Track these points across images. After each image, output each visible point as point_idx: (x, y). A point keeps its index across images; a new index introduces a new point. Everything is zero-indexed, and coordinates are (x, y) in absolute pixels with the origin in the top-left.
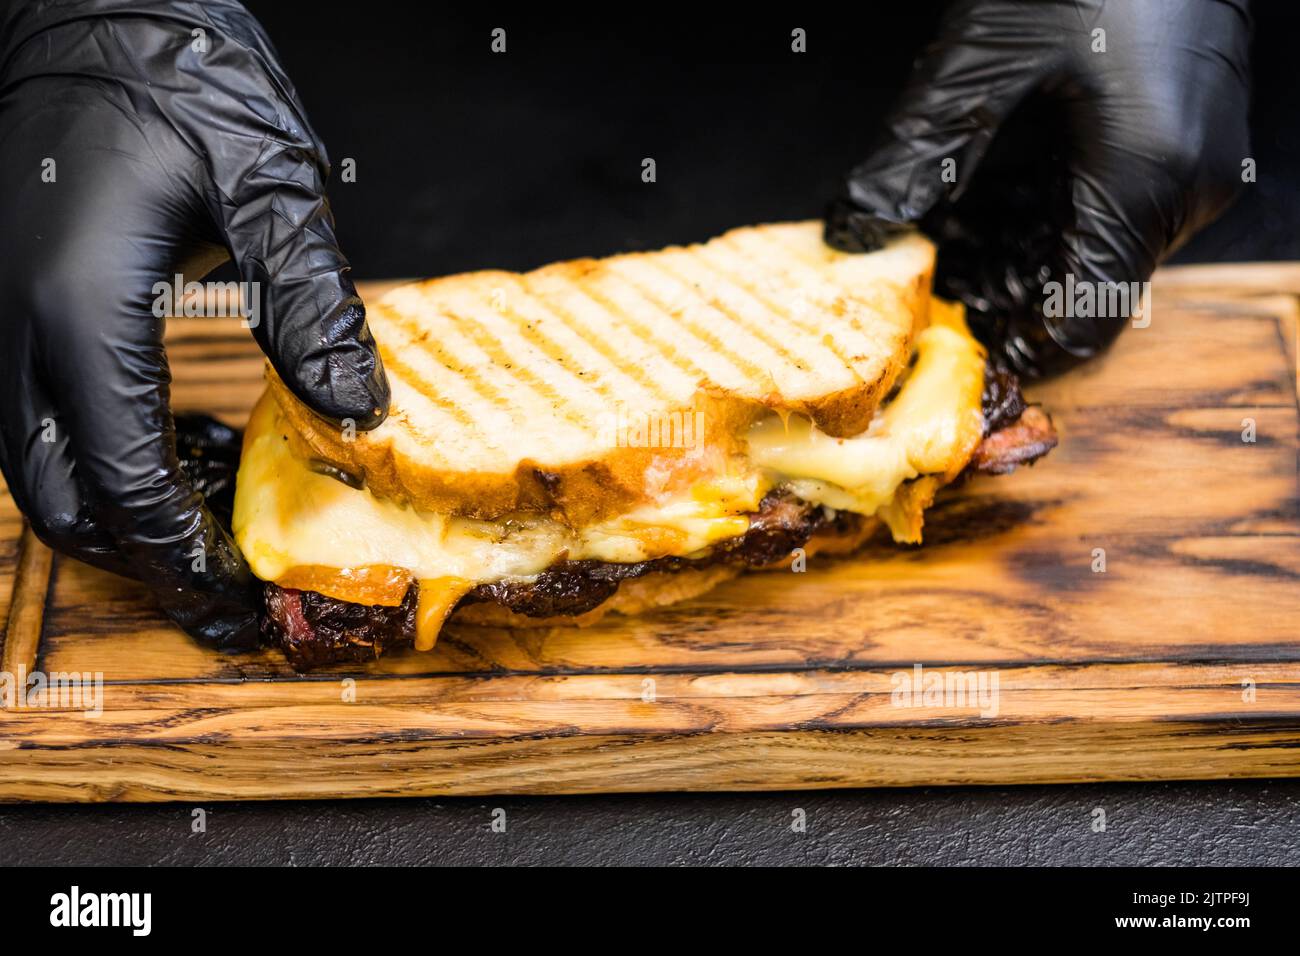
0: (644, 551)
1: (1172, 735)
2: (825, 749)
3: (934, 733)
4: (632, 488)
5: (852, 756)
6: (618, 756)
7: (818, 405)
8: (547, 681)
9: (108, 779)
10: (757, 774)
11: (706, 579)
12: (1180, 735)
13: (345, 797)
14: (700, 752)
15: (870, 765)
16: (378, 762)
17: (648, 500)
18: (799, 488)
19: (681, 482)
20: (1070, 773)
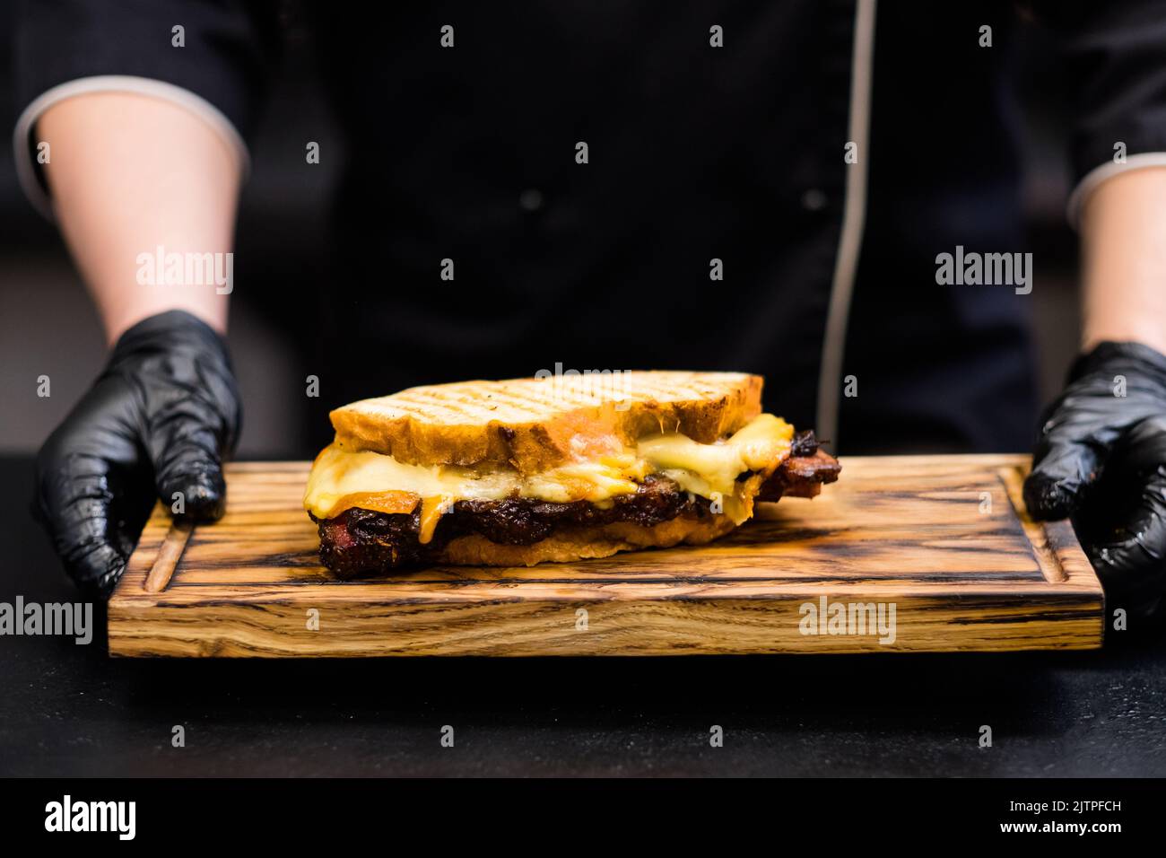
0: (569, 494)
1: (916, 609)
2: (686, 618)
3: (757, 605)
4: (562, 449)
5: (703, 625)
6: (548, 621)
7: (681, 406)
8: (504, 587)
9: (211, 635)
10: (642, 640)
11: (612, 548)
12: (921, 609)
13: (368, 655)
14: (604, 618)
15: (716, 633)
16: (390, 623)
17: (571, 459)
18: (671, 474)
19: (594, 452)
20: (851, 643)
